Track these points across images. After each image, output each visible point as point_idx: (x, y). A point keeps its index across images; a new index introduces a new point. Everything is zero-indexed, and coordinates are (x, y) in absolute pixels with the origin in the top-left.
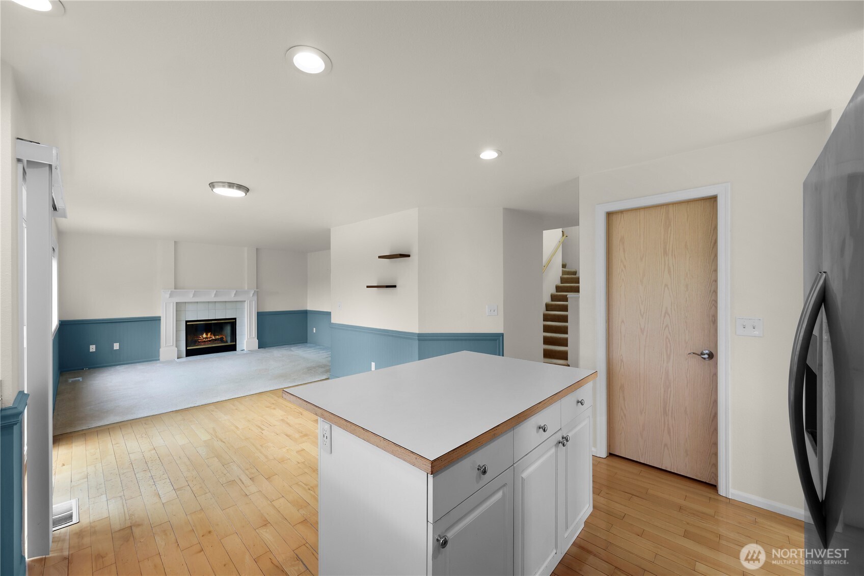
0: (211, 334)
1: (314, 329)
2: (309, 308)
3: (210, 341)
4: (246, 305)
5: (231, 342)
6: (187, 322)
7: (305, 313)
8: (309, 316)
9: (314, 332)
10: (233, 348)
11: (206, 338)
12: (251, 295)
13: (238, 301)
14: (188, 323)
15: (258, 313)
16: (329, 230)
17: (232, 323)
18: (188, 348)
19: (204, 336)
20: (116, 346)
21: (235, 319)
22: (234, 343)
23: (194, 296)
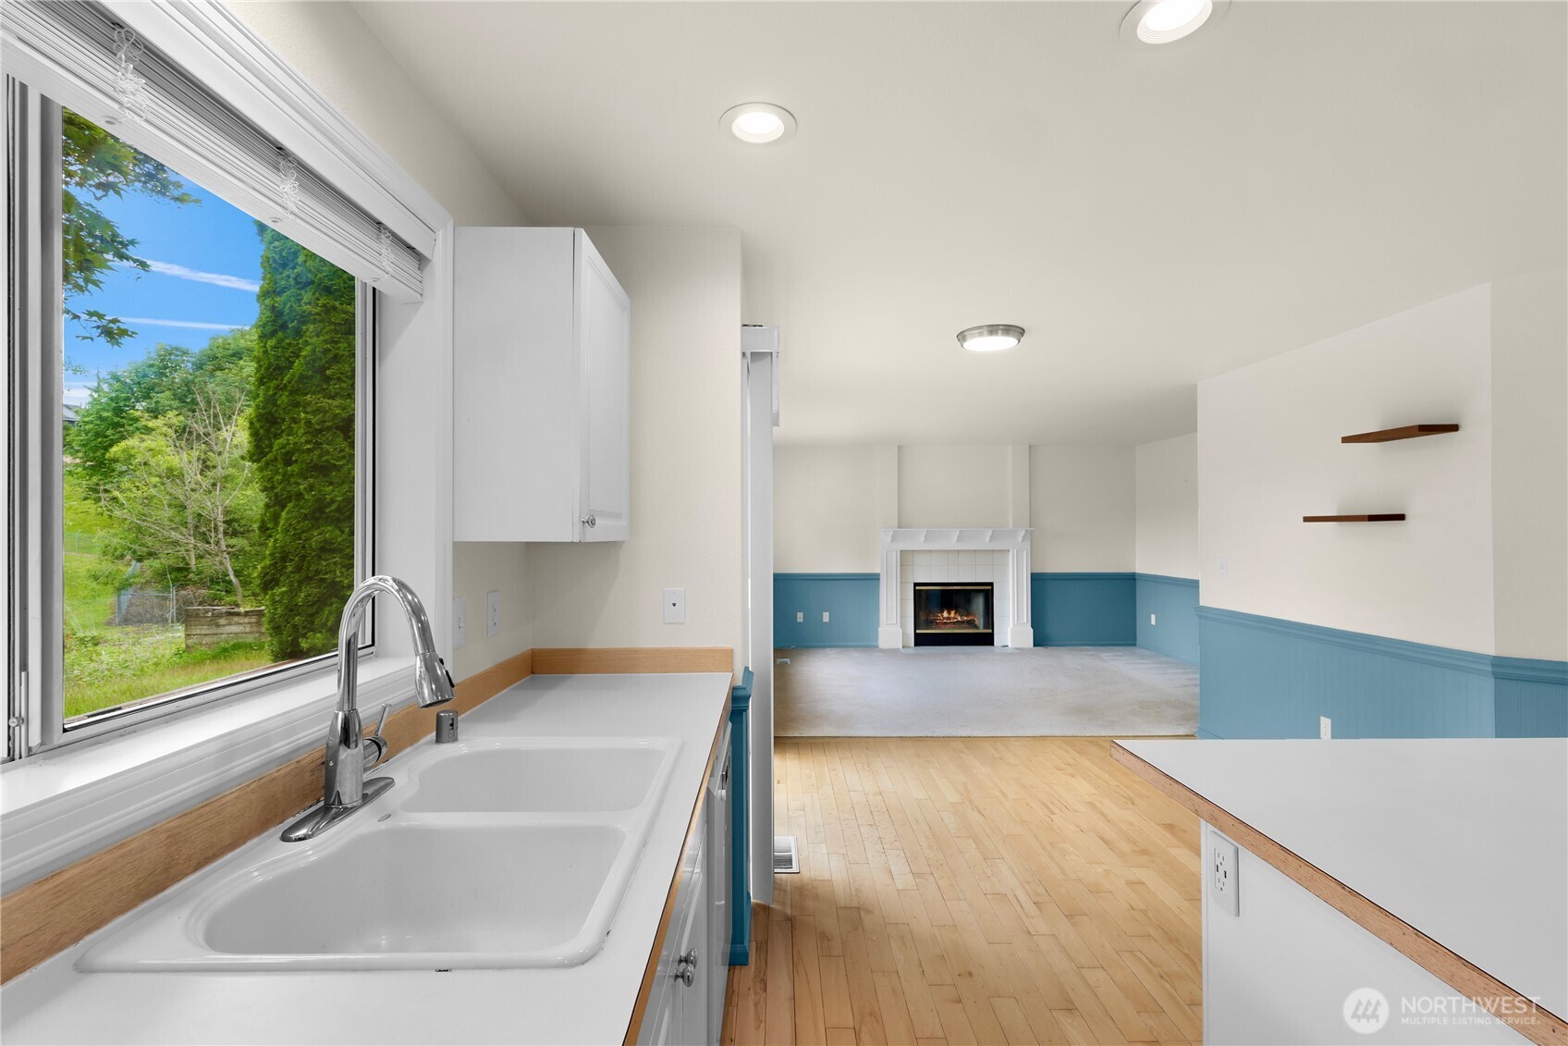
0: (956, 613)
1: (1153, 617)
2: (1140, 568)
3: (954, 623)
4: (1011, 557)
5: (985, 628)
6: (916, 584)
7: (1130, 580)
8: (1140, 585)
9: (1153, 622)
10: (987, 640)
11: (949, 618)
12: (1020, 539)
13: (997, 551)
14: (917, 588)
15: (1032, 574)
16: (1195, 387)
17: (987, 591)
18: (918, 631)
19: (945, 614)
20: (826, 617)
21: (991, 584)
22: (990, 631)
23: (926, 539)
